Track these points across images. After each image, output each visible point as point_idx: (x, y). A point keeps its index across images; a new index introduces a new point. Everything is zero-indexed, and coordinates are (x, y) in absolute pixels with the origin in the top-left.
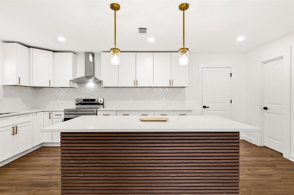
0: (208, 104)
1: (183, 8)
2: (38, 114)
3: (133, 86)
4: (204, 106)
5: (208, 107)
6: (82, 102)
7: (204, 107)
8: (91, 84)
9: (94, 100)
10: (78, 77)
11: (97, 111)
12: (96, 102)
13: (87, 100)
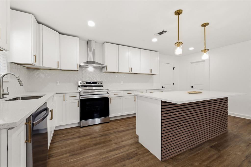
3: (128, 72)
6: (85, 84)
9: (96, 83)
12: (98, 84)
13: (90, 83)
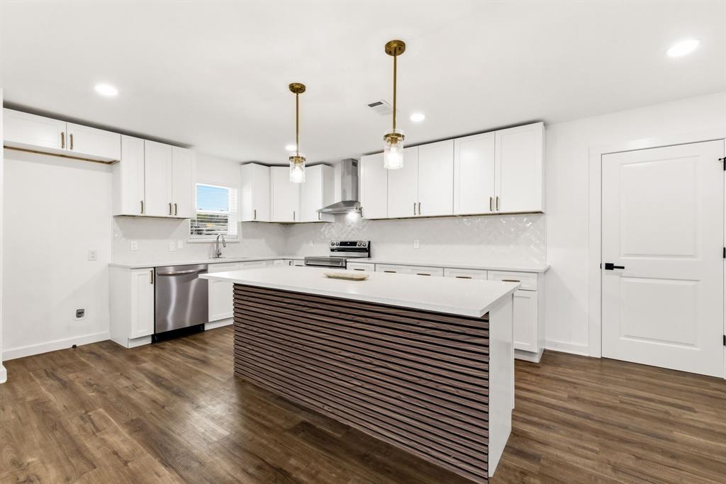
0: (621, 258)
1: (393, 52)
2: (276, 262)
4: (606, 264)
5: (623, 268)
7: (610, 267)
8: (352, 216)
10: (335, 202)
11: (346, 262)
